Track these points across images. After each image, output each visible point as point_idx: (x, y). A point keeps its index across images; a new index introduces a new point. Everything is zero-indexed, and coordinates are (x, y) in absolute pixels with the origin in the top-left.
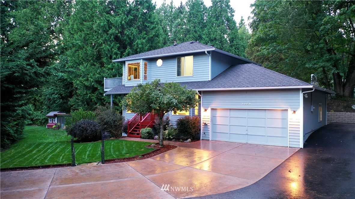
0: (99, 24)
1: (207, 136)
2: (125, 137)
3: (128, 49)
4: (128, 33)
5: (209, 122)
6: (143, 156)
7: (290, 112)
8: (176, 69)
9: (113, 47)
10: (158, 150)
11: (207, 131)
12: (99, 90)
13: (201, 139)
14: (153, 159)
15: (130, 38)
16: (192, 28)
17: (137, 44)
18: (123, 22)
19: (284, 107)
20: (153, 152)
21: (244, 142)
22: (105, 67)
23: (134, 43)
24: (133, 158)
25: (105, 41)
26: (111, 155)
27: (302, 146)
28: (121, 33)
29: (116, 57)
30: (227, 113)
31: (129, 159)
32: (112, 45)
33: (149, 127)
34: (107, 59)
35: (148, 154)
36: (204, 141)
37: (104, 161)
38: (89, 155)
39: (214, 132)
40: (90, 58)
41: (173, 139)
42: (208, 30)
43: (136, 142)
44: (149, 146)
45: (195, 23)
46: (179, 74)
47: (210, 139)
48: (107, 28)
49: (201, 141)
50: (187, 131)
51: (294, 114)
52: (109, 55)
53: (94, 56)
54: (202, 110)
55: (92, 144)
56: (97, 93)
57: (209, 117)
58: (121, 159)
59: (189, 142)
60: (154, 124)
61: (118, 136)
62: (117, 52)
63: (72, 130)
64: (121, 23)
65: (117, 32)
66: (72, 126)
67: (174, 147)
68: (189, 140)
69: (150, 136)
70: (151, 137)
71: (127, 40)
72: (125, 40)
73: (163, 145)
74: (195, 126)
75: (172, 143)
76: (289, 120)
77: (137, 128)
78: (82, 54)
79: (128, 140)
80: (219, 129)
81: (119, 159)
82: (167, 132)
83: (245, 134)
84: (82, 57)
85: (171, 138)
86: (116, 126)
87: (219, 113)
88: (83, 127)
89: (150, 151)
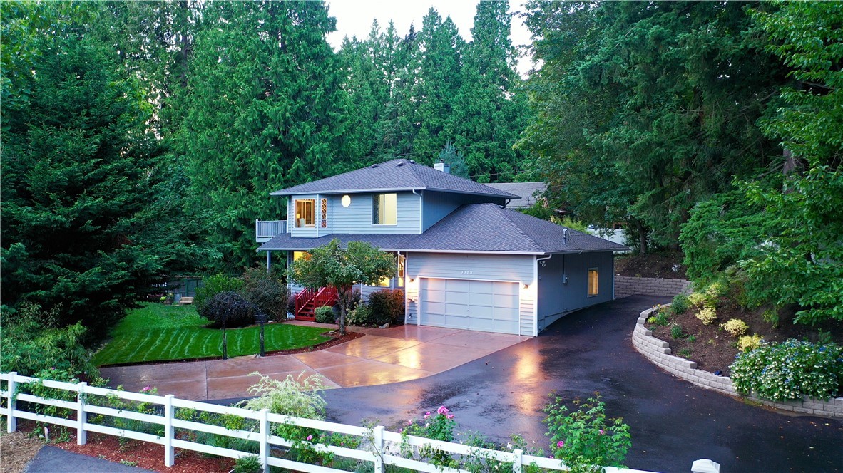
0: (245, 120)
1: (414, 319)
2: (291, 320)
3: (297, 163)
4: (295, 134)
5: (417, 298)
6: (315, 347)
7: (522, 286)
8: (372, 213)
9: (269, 160)
10: (336, 339)
11: (414, 312)
12: (245, 234)
13: (405, 323)
14: (328, 350)
15: (300, 142)
16: (431, 88)
17: (313, 151)
18: (288, 115)
19: (515, 278)
20: (329, 342)
21: (464, 327)
22: (255, 194)
23: (308, 151)
24: (302, 349)
25: (255, 149)
26: (272, 346)
27: (535, 333)
28: (284, 133)
29: (276, 176)
30: (442, 286)
31: (297, 351)
32: (268, 155)
33: (327, 304)
34: (258, 180)
35: (323, 344)
36: (409, 326)
37: (264, 354)
38: (241, 346)
39: (424, 313)
40: (229, 178)
41: (364, 323)
42: (465, 93)
43: (307, 327)
44: (326, 334)
45: (438, 78)
46: (376, 220)
47: (419, 323)
48: (260, 125)
49: (406, 327)
50: (383, 312)
51: (526, 289)
52: (262, 174)
53: (236, 172)
54: (408, 279)
55: (241, 330)
56: (241, 239)
57: (417, 291)
58: (285, 351)
59: (386, 328)
60: (336, 300)
61: (279, 319)
62: (276, 168)
63: (207, 309)
64: (284, 115)
65: (277, 132)
66: (206, 302)
67: (360, 335)
68: (387, 325)
69: (329, 319)
70: (332, 320)
71: (295, 145)
72: (292, 145)
73: (344, 332)
74: (395, 304)
75: (361, 329)
76: (520, 298)
77: (311, 306)
78: (213, 169)
79: (296, 324)
80: (431, 309)
81: (283, 351)
82: (354, 312)
83: (466, 316)
84: (214, 176)
85: (361, 321)
86: (277, 303)
87: (431, 285)
88: (224, 305)
89: (326, 341)
